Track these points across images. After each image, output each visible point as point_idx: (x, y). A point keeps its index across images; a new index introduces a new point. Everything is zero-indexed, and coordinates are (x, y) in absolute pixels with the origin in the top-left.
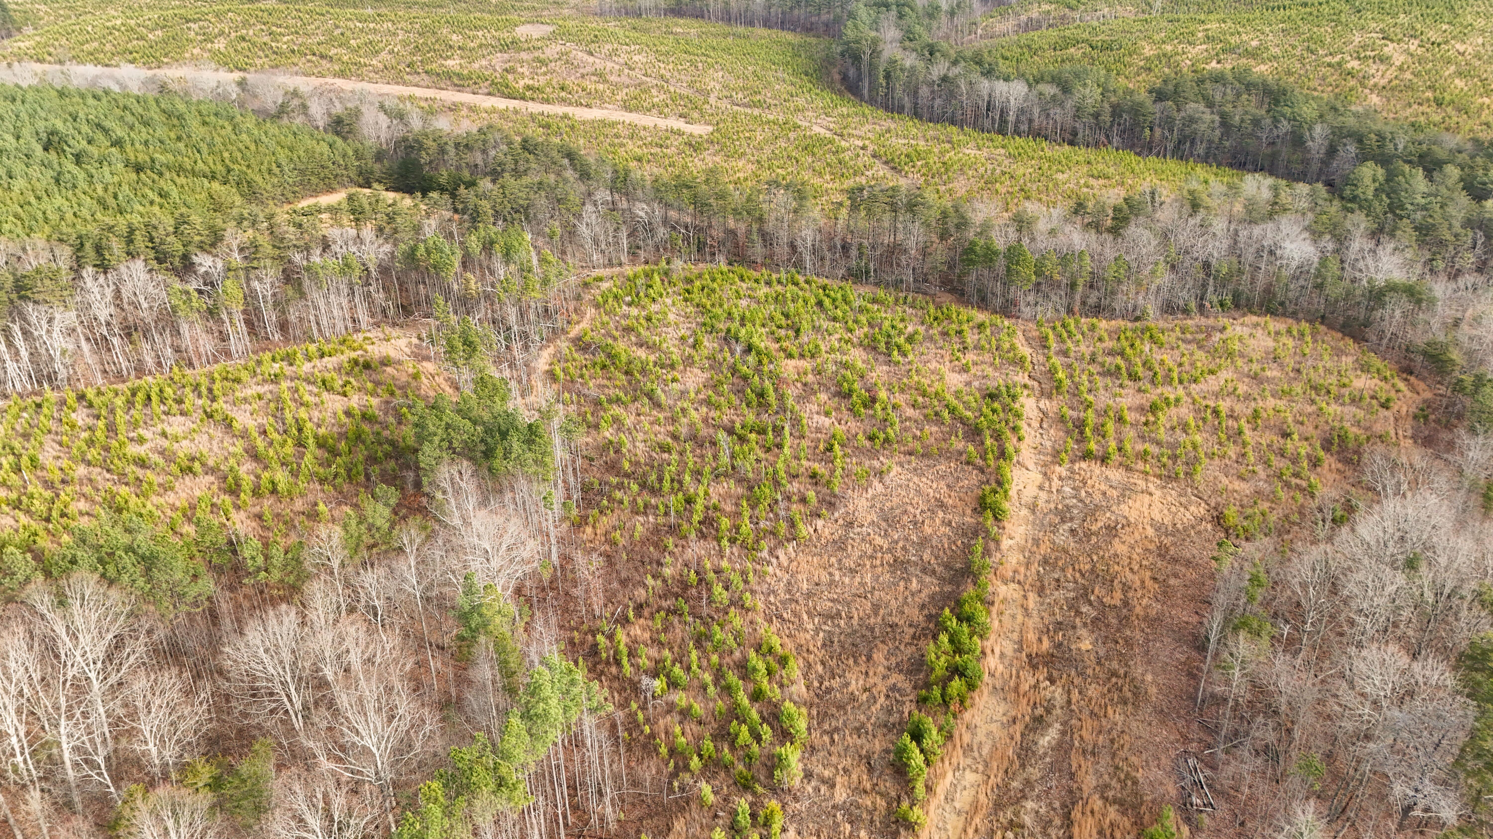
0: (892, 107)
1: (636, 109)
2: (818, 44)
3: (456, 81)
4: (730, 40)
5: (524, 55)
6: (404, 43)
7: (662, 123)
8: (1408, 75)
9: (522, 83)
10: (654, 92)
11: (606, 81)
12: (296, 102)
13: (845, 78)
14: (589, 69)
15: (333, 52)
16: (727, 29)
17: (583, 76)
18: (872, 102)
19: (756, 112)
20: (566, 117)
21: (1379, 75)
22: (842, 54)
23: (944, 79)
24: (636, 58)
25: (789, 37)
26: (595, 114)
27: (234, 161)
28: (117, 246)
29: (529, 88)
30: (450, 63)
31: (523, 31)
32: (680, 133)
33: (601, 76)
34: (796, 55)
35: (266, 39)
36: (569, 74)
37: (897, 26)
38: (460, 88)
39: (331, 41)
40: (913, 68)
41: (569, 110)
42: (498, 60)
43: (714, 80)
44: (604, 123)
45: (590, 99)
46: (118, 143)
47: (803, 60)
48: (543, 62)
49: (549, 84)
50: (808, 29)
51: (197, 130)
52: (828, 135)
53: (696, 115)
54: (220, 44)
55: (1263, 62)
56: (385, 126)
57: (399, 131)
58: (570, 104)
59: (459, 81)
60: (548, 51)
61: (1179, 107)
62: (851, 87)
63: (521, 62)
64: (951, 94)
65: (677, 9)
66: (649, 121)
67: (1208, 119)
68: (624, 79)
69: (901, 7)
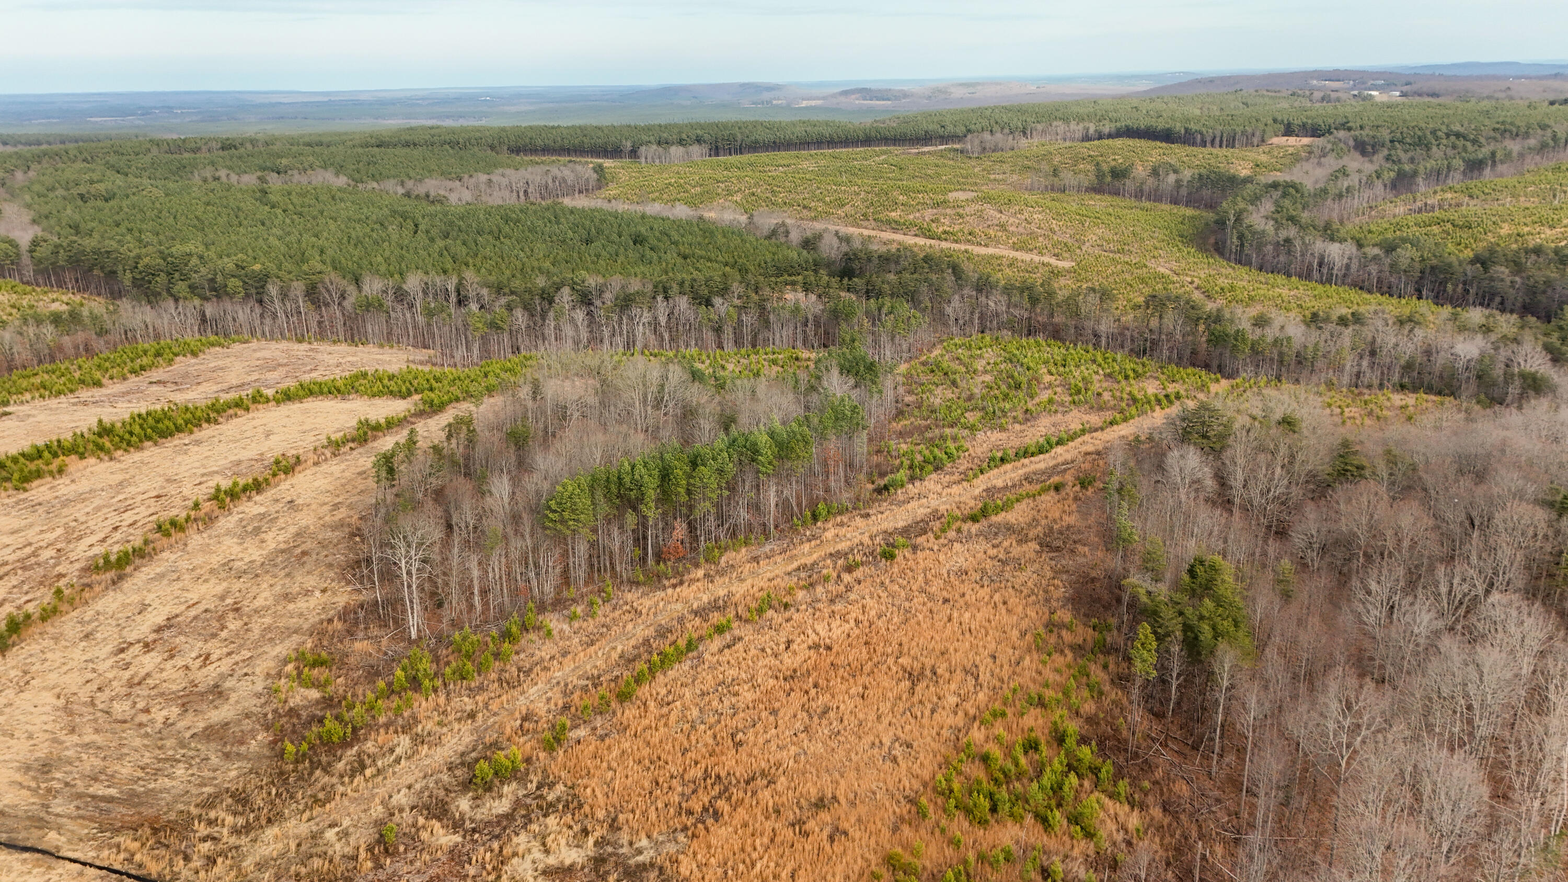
0: (1241, 260)
1: (1022, 249)
3: (893, 225)
5: (948, 211)
6: (864, 201)
7: (1037, 258)
9: (941, 229)
10: (1040, 239)
11: (1005, 230)
12: (782, 230)
13: (1218, 242)
14: (995, 222)
15: (813, 204)
16: (1137, 204)
17: (989, 226)
22: (1216, 222)
23: (1287, 241)
24: (1036, 216)
26: (991, 251)
27: (740, 257)
28: (675, 287)
29: (945, 232)
30: (893, 214)
31: (952, 196)
32: (1049, 264)
33: (1003, 227)
34: (1181, 223)
35: (769, 195)
36: (978, 225)
37: (1275, 202)
38: (895, 230)
39: (813, 197)
40: (1266, 231)
41: (970, 248)
42: (929, 214)
44: (992, 257)
45: (990, 241)
46: (676, 243)
47: (1184, 228)
48: (961, 216)
49: (961, 230)
51: (721, 240)
52: (1168, 272)
53: (1066, 255)
54: (737, 198)
56: (836, 246)
57: (845, 248)
58: (973, 244)
59: (895, 226)
60: (967, 209)
61: (1486, 269)
62: (1220, 249)
63: (945, 215)
64: (1289, 252)
65: (1097, 189)
66: (1027, 257)
67: (1508, 280)
68: (1021, 230)
69: (1289, 189)
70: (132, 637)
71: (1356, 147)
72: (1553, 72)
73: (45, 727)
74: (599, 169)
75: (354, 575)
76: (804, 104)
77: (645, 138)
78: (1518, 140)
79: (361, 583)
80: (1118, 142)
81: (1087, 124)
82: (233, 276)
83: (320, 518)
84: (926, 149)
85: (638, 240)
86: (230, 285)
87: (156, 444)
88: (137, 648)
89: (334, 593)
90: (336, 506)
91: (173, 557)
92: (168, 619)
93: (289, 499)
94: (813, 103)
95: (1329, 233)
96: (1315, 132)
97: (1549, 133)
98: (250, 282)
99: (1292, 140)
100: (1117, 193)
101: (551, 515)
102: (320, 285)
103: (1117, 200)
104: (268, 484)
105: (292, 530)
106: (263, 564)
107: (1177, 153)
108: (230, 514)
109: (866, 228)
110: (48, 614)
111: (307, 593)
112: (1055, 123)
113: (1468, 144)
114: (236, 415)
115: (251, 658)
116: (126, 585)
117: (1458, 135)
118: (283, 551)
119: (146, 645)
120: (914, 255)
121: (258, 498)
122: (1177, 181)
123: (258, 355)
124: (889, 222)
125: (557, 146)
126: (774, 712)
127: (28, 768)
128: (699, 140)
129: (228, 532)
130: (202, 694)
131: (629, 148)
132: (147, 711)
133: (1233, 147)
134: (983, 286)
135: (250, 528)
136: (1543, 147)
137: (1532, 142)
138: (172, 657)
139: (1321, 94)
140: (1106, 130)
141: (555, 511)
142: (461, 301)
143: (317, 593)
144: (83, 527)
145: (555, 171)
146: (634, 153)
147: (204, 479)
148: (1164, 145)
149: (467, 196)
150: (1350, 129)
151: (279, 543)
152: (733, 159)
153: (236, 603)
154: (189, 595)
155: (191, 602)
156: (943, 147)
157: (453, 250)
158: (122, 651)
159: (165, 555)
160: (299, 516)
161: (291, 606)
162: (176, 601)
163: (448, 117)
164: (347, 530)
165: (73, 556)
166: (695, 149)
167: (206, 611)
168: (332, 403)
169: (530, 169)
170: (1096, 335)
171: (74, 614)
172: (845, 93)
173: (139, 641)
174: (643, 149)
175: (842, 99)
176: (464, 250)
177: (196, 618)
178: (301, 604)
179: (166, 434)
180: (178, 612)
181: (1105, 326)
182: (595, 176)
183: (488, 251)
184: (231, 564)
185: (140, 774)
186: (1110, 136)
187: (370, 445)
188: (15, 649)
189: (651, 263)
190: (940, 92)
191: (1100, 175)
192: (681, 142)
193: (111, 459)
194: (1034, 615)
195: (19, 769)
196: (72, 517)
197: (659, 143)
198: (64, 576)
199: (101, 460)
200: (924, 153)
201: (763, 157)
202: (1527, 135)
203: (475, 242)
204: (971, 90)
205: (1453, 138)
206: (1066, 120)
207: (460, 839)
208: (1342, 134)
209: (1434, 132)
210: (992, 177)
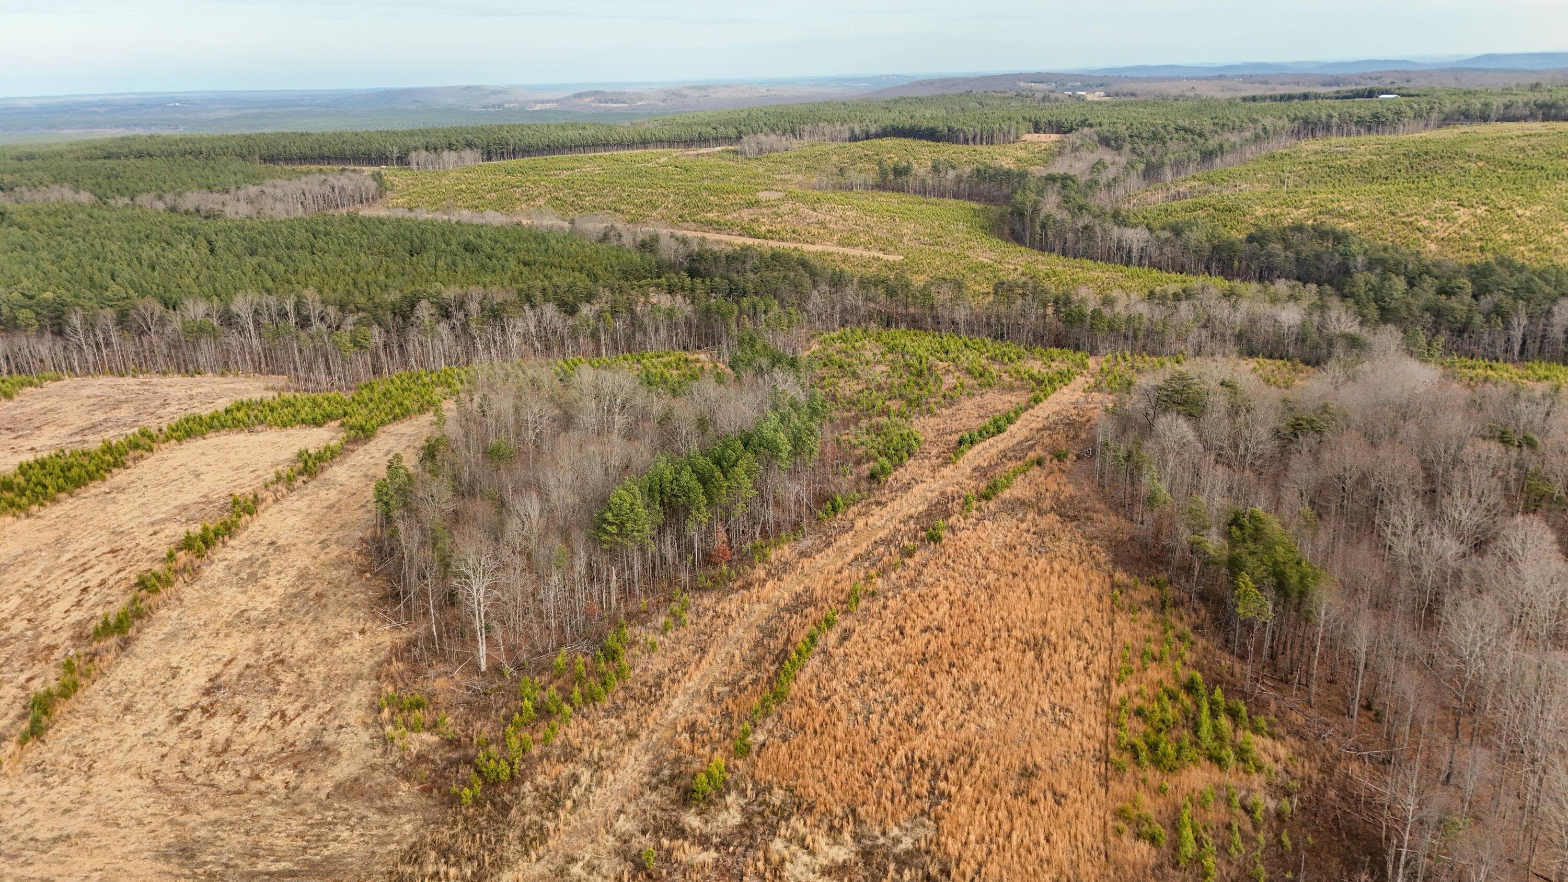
0: (1044, 246)
1: (848, 245)
2: (995, 210)
3: (715, 226)
4: (924, 206)
5: (764, 210)
6: (676, 202)
7: (866, 254)
8: (1467, 231)
9: (763, 228)
10: (861, 235)
11: (825, 228)
12: (613, 233)
13: (1013, 232)
14: (813, 220)
16: (923, 199)
17: (809, 224)
18: (1031, 245)
19: (937, 248)
20: (796, 249)
21: (1441, 229)
22: (1012, 213)
23: (1086, 227)
24: (849, 213)
25: (975, 205)
26: (820, 248)
29: (769, 231)
30: (710, 215)
31: (762, 195)
32: (878, 259)
33: (823, 225)
34: (974, 216)
36: (798, 223)
37: (1059, 193)
38: (718, 231)
40: (1063, 220)
41: (799, 246)
42: (746, 214)
43: (908, 229)
44: (823, 253)
45: (814, 239)
47: (980, 220)
48: (779, 215)
49: (784, 229)
50: (990, 199)
51: (556, 245)
52: (990, 262)
53: (891, 249)
55: (1350, 221)
56: (677, 248)
57: (687, 250)
58: (799, 242)
59: (718, 227)
60: (782, 208)
61: (1262, 247)
62: (1017, 238)
63: (763, 215)
64: (1090, 238)
65: (882, 186)
66: (857, 252)
67: (1283, 254)
68: (839, 226)
69: (1065, 181)
70: (183, 703)
71: (1100, 142)
72: (1217, 73)
73: (150, 811)
74: (377, 177)
75: (385, 613)
76: (538, 107)
77: (410, 142)
78: (1236, 132)
79: (398, 620)
80: (888, 142)
81: (851, 124)
82: (21, 307)
83: (315, 558)
84: (704, 150)
85: (469, 248)
86: (21, 317)
87: (71, 495)
88: (196, 713)
89: (373, 633)
90: (324, 544)
91: (174, 614)
92: (210, 680)
93: (268, 540)
94: (548, 106)
95: (1119, 219)
96: (1060, 128)
97: (1260, 126)
98: (45, 312)
99: (1043, 137)
100: (901, 189)
101: (609, 528)
102: (132, 312)
103: (903, 197)
104: (237, 527)
105: (293, 572)
106: (281, 611)
107: (947, 151)
108: (212, 562)
109: (687, 229)
110: (67, 691)
111: (347, 636)
112: (821, 124)
113: (1196, 137)
114: (142, 456)
115: (332, 709)
116: (138, 648)
117: (1186, 130)
118: (295, 596)
119: (204, 710)
120: (761, 256)
121: (232, 543)
122: (957, 176)
123: (84, 392)
124: (709, 223)
125: (315, 154)
126: (932, 694)
127: (167, 857)
128: (470, 145)
129: (222, 582)
130: (307, 752)
131: (396, 154)
132: (257, 777)
133: (992, 144)
134: (838, 282)
135: (244, 575)
136: (1257, 138)
137: (1248, 134)
138: (243, 719)
139: (1042, 95)
140: (873, 130)
141: (611, 524)
142: (304, 322)
143: (357, 635)
144: (43, 592)
145: (332, 180)
146: (402, 160)
147: (157, 528)
148: (929, 143)
149: (244, 209)
150: (1091, 126)
151: (286, 588)
152: (511, 163)
153: (275, 655)
154: (220, 653)
155: (225, 660)
156: (719, 149)
157: (269, 268)
158: (180, 719)
159: (163, 612)
160: (292, 556)
161: (337, 652)
162: (207, 660)
163: (136, 125)
164: (352, 567)
165: (53, 623)
166: (467, 154)
167: (248, 666)
168: (241, 436)
169: (303, 179)
170: (953, 322)
171: (97, 686)
172: (579, 96)
173: (193, 707)
174: (413, 154)
175: (576, 101)
176: (282, 268)
177: (240, 675)
178: (345, 649)
179: (79, 483)
180: (217, 671)
181: (961, 315)
182: (375, 184)
183: (309, 266)
184: (246, 615)
185: (300, 843)
186: (877, 136)
187: (321, 477)
188: (50, 732)
189: (494, 271)
190: (674, 94)
191: (883, 173)
192: (450, 147)
193: (28, 516)
194: (1098, 581)
195: (156, 858)
196: (21, 583)
197: (427, 149)
198: (56, 647)
199: (18, 517)
200: (703, 155)
201: (540, 161)
202: (1241, 129)
203: (290, 257)
204: (703, 93)
205: (1182, 133)
206: (830, 121)
207: (715, 855)
208: (1086, 130)
209: (1165, 127)
210: (778, 177)
